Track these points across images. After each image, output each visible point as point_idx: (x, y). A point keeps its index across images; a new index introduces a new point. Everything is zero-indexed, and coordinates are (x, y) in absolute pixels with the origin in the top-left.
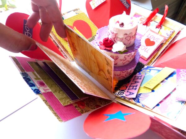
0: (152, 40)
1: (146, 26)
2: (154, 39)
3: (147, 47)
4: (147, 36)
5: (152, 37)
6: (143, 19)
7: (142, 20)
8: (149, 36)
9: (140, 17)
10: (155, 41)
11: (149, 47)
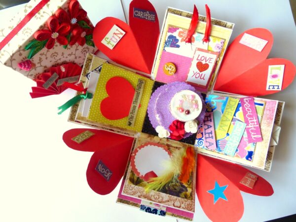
0: (204, 62)
1: (190, 44)
2: (206, 61)
3: (201, 73)
4: (197, 59)
5: (203, 58)
6: (183, 33)
7: (181, 34)
8: (199, 58)
9: (178, 31)
10: (207, 62)
11: (204, 73)
